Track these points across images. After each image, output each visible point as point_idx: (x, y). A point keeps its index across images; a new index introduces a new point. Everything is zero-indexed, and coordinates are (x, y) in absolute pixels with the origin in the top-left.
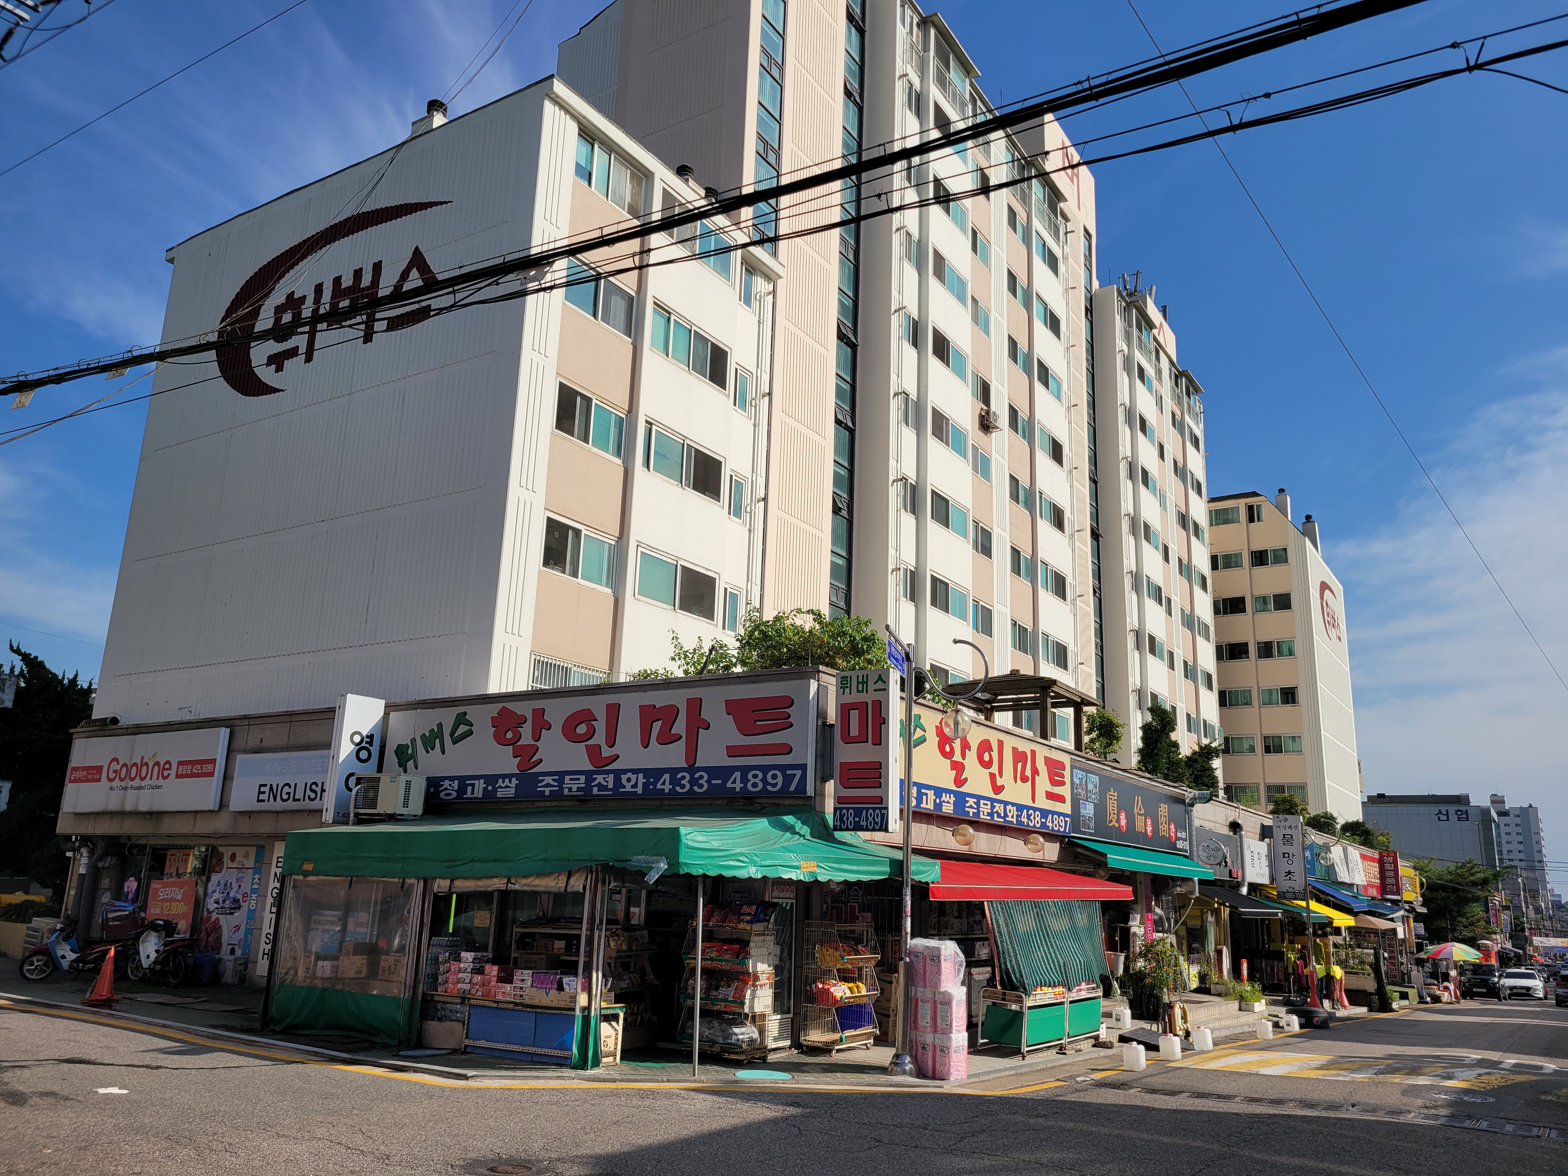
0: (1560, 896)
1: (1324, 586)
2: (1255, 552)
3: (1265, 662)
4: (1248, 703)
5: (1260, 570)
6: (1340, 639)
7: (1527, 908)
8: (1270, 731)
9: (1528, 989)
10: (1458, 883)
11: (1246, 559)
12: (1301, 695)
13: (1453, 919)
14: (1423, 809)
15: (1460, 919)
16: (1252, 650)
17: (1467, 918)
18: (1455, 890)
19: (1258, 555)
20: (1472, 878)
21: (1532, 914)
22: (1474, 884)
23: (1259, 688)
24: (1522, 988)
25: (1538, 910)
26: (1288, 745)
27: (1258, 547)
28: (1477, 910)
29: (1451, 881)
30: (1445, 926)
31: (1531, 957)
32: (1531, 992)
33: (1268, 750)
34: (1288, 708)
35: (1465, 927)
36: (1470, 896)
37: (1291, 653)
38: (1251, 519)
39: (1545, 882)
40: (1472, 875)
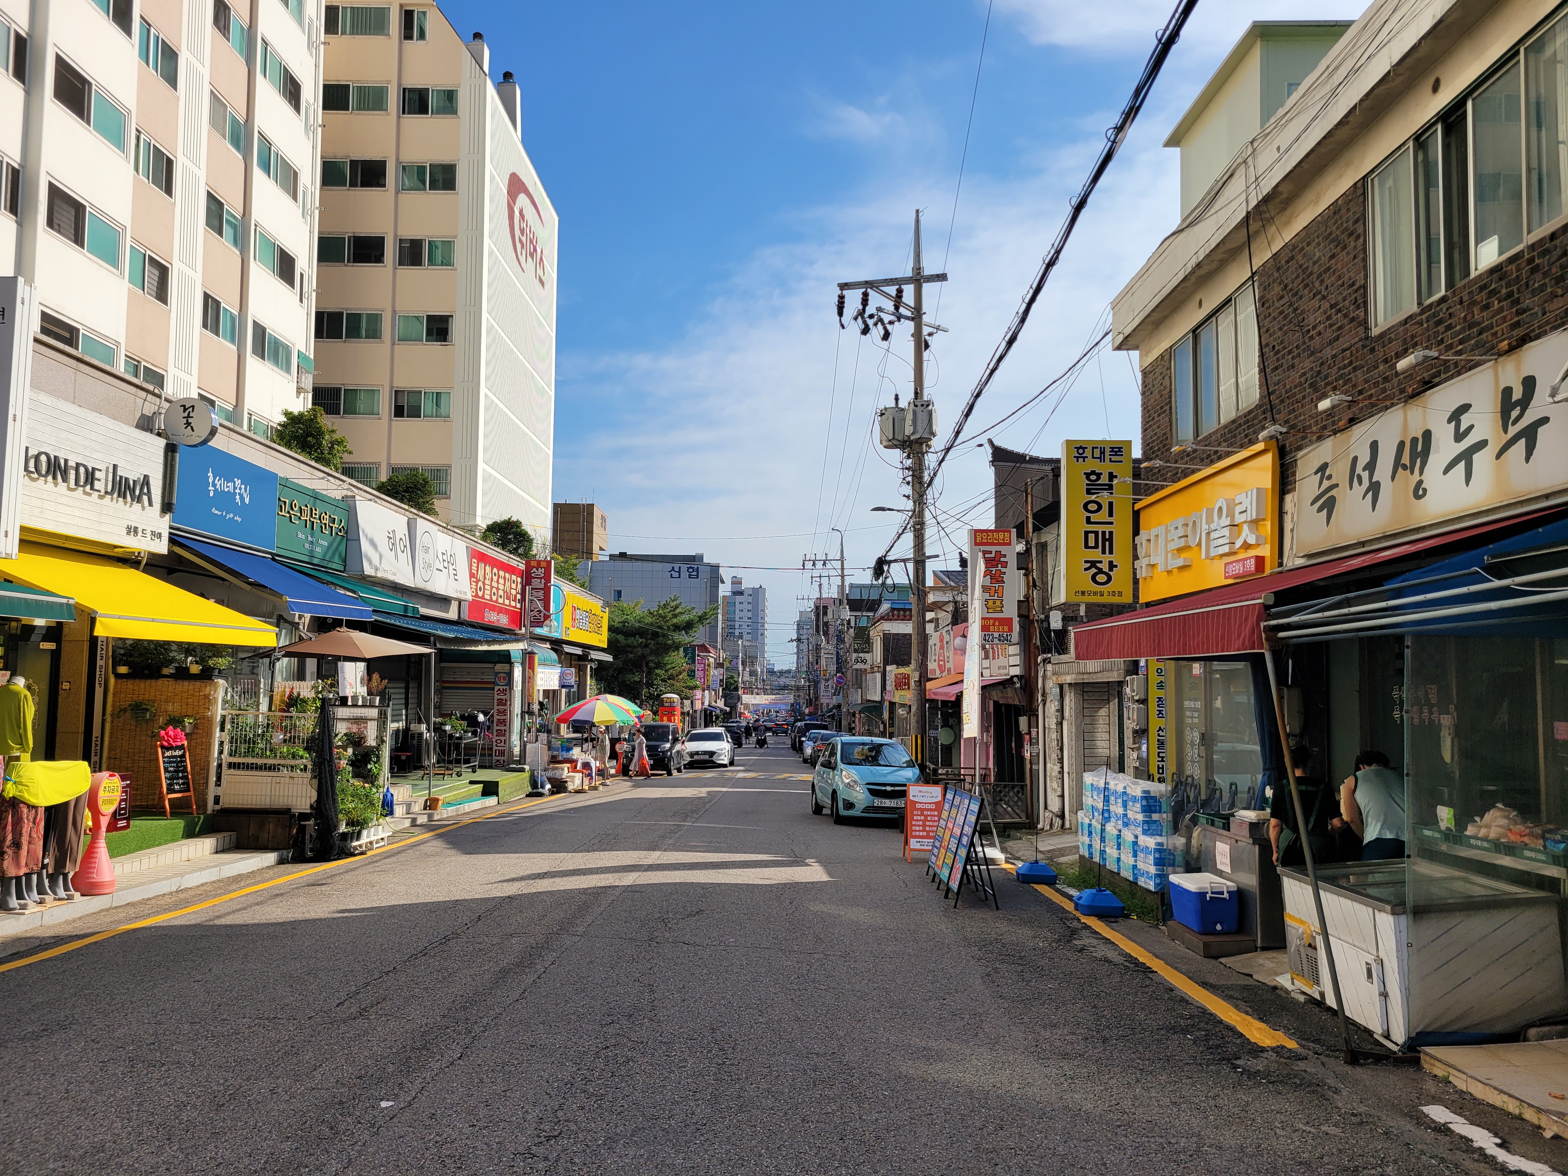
0: (774, 665)
1: (516, 186)
2: (411, 90)
3: (409, 273)
4: (374, 333)
5: (414, 121)
6: (542, 282)
7: (744, 670)
8: (404, 382)
9: (712, 754)
10: (659, 627)
11: (393, 100)
12: (457, 329)
13: (650, 672)
14: (657, 566)
15: (658, 671)
16: (390, 251)
17: (666, 671)
18: (655, 635)
19: (416, 97)
20: (675, 621)
21: (747, 677)
22: (677, 628)
23: (394, 312)
24: (705, 753)
25: (753, 673)
26: (426, 406)
27: (414, 81)
28: (677, 659)
29: (652, 624)
30: (637, 679)
31: (741, 714)
32: (714, 758)
33: (399, 412)
34: (436, 347)
35: (663, 680)
36: (670, 642)
37: (447, 262)
38: (408, 35)
39: (763, 652)
40: (675, 616)
